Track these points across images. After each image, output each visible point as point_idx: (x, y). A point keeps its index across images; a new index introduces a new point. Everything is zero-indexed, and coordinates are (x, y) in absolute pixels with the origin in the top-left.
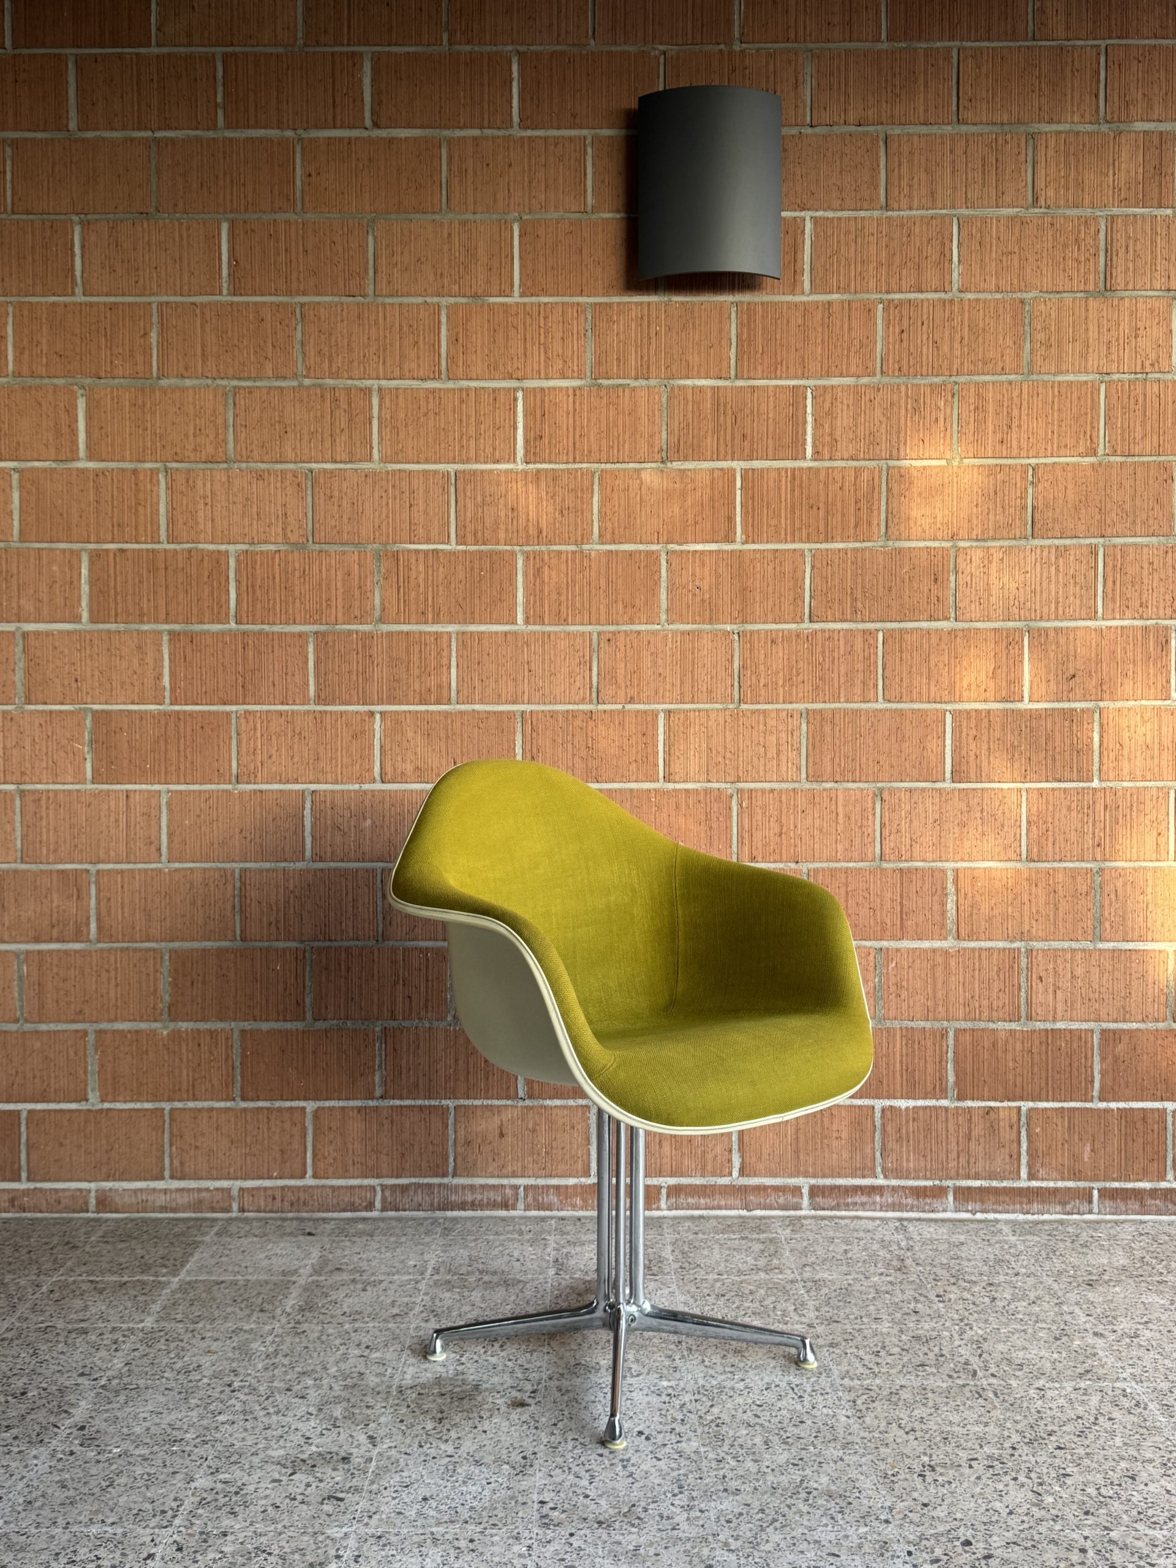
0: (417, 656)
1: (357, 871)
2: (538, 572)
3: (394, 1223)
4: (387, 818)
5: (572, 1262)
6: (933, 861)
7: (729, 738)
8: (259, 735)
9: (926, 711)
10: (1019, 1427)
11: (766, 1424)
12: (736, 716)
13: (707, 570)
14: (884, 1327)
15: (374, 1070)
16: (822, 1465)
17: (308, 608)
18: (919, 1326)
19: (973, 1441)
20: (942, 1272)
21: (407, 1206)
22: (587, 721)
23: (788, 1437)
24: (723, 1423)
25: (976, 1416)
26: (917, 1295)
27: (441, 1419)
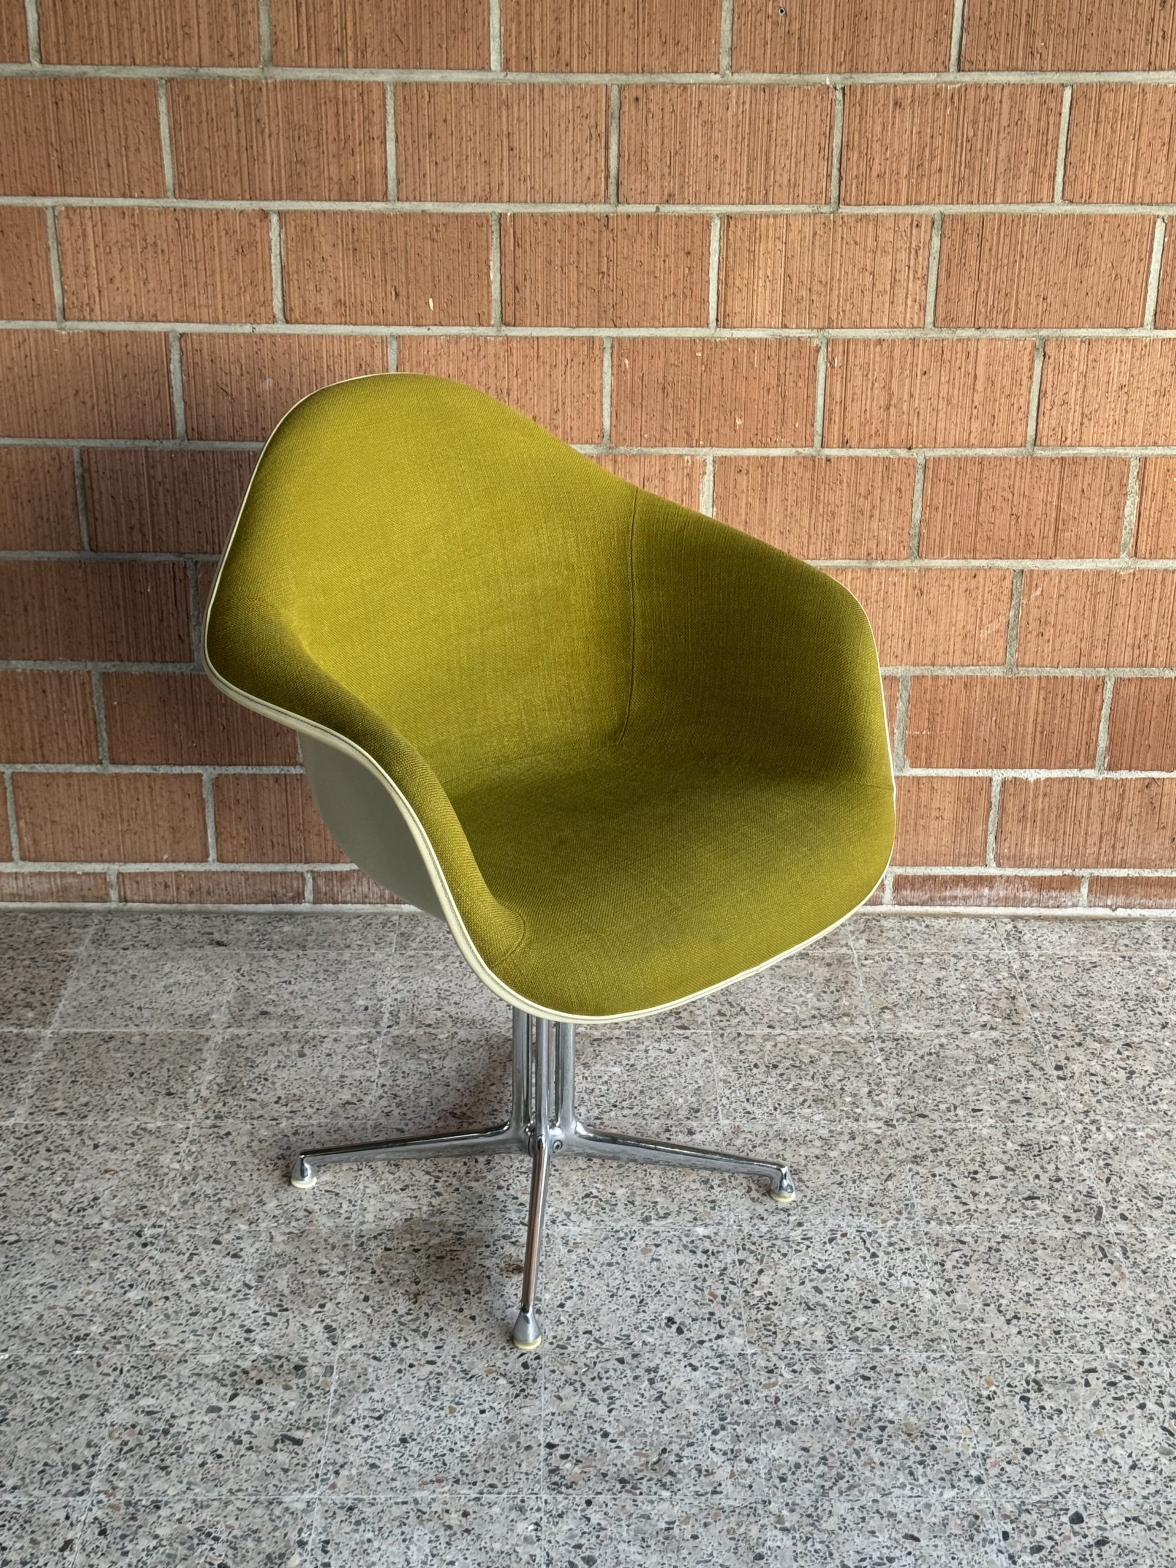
0: (332, 121)
4: (296, 378)
6: (1112, 446)
7: (819, 259)
8: (92, 247)
9: (1126, 217)
10: (1152, 1313)
11: (830, 1304)
12: (832, 224)
14: (985, 1126)
16: (900, 1378)
17: (153, 38)
18: (1030, 1125)
19: (1092, 1338)
20: (1065, 1022)
21: (348, 898)
22: (600, 232)
23: (857, 1329)
24: (775, 1304)
25: (1098, 1292)
26: (1030, 1066)
27: (416, 1295)
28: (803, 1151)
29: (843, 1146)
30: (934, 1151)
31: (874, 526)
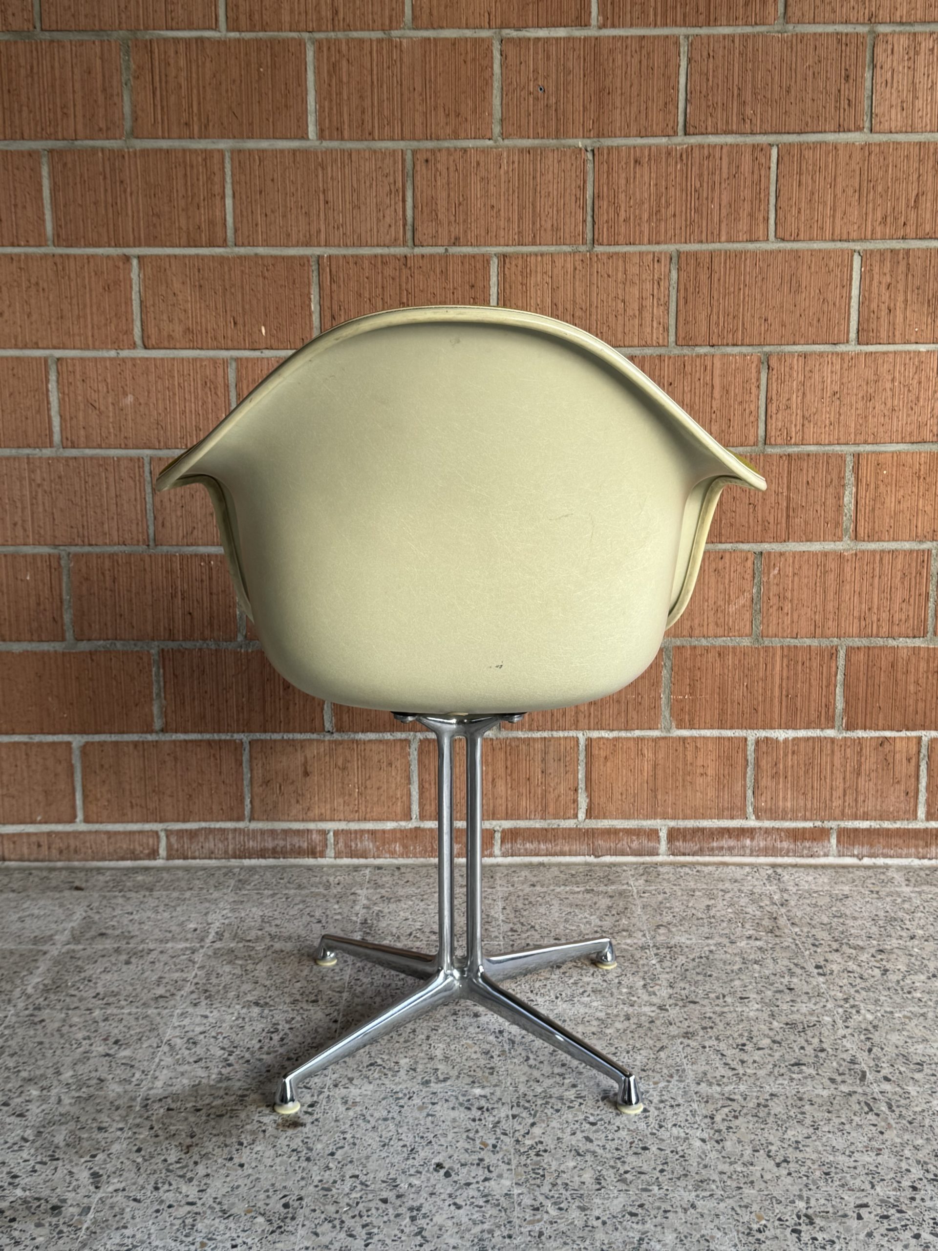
0: (181, 181)
1: (119, 459)
2: (334, 68)
3: (180, 874)
4: (153, 394)
5: (383, 924)
6: (830, 444)
7: (579, 290)
9: (829, 252)
10: (920, 1156)
11: (600, 1151)
12: (589, 261)
13: (553, 63)
14: (752, 1009)
15: (152, 699)
16: (668, 1215)
17: (38, 118)
18: (795, 1009)
19: (863, 1178)
20: (822, 935)
21: (197, 854)
22: (400, 269)
23: (626, 1172)
24: (545, 1151)
25: (866, 1139)
26: (792, 966)
27: (189, 1147)
29: (618, 1025)
30: (704, 1028)
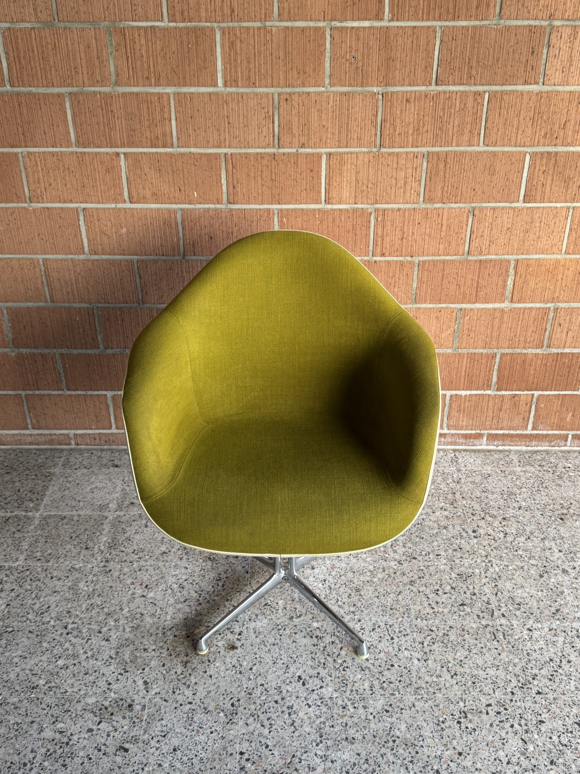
0: (146, 111)
1: (120, 261)
2: (232, 44)
4: (137, 227)
6: (503, 254)
7: (371, 173)
8: (40, 169)
9: (512, 153)
10: (516, 671)
11: (372, 667)
12: (378, 156)
13: (361, 42)
14: (442, 564)
16: (403, 711)
17: (61, 74)
18: (462, 563)
19: (490, 686)
20: (477, 506)
22: (271, 161)
23: (384, 682)
24: (347, 667)
25: (492, 659)
26: (462, 531)
27: (186, 663)
28: (362, 578)
29: (380, 576)
30: (420, 578)
31: (396, 290)
